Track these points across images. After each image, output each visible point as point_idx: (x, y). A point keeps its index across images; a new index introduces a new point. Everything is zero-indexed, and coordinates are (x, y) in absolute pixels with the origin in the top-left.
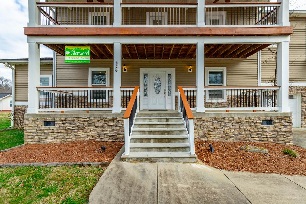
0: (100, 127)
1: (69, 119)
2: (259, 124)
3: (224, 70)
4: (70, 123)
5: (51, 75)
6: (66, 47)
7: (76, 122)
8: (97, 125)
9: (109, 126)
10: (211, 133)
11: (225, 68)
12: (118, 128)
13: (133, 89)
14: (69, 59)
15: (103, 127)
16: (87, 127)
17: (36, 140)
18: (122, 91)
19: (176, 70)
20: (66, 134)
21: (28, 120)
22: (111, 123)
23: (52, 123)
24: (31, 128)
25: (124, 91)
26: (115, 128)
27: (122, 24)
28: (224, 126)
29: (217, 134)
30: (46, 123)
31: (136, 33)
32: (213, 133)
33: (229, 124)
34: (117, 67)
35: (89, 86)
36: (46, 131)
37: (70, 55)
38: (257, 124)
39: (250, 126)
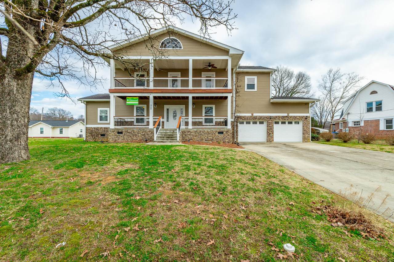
0: (143, 135)
1: (129, 131)
2: (217, 134)
3: (214, 106)
4: (130, 133)
5: (109, 108)
6: (127, 98)
7: (133, 132)
8: (142, 134)
9: (148, 135)
10: (194, 138)
11: (214, 105)
12: (151, 135)
13: (159, 117)
14: (128, 103)
15: (145, 135)
16: (137, 135)
17: (114, 140)
18: (153, 118)
19: (185, 106)
20: (127, 138)
21: (110, 131)
22: (149, 133)
23: (121, 133)
24: (112, 135)
25: (154, 118)
26: (150, 135)
27: (154, 87)
28: (200, 135)
29: (197, 138)
30: (119, 133)
31: (160, 92)
32: (196, 138)
33: (203, 134)
34: (151, 107)
35: (134, 116)
36: (118, 136)
37: (129, 101)
38: (216, 134)
39: (212, 135)
